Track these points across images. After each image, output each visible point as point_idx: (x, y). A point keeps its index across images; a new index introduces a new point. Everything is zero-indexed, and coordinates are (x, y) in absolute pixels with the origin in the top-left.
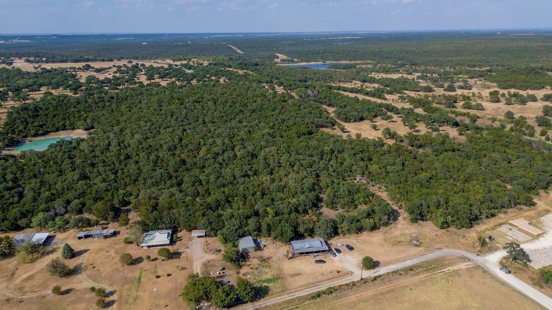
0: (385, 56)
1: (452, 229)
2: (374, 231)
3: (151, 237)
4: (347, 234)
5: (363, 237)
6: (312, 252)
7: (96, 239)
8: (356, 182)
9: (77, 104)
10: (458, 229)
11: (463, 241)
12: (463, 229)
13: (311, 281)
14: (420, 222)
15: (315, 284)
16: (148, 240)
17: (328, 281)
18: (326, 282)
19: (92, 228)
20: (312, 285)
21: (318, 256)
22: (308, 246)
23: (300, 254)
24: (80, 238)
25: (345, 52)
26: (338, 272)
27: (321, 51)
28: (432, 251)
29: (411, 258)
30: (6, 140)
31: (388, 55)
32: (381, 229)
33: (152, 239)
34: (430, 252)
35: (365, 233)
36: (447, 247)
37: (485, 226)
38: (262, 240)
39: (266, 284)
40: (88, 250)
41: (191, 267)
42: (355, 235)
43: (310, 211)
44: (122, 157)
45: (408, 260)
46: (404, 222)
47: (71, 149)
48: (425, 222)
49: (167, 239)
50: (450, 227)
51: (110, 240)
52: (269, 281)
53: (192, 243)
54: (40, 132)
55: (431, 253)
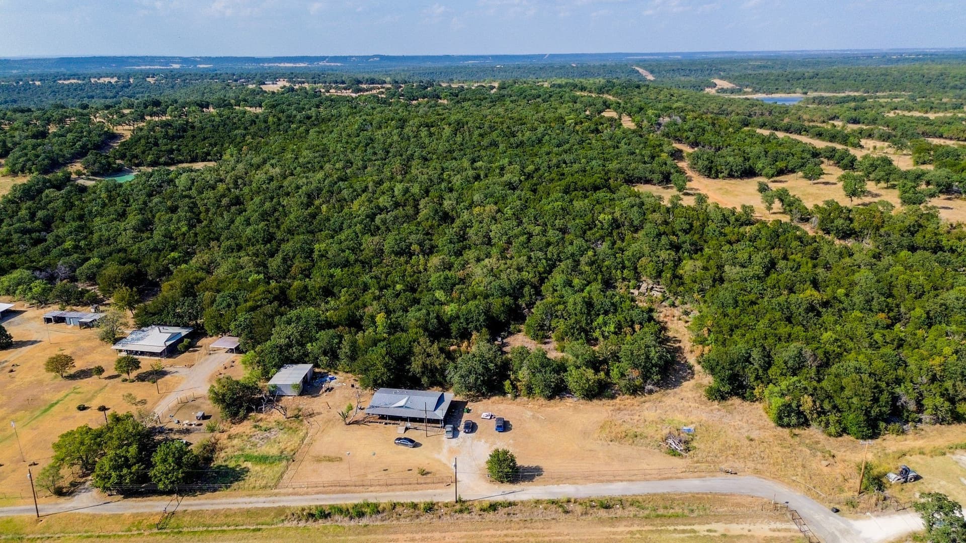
0: (951, 84)
1: (814, 432)
2: (595, 401)
3: (139, 336)
4: (524, 396)
5: (557, 409)
6: (404, 419)
7: (70, 327)
8: (636, 292)
9: (251, 125)
10: (830, 435)
11: (819, 465)
12: (845, 437)
13: (348, 478)
14: (736, 401)
15: (347, 488)
16: (132, 339)
17: (384, 488)
18: (377, 488)
19: (84, 308)
20: (339, 488)
21: (416, 428)
22: (402, 403)
23: (382, 417)
24: (48, 320)
25: (860, 75)
26: (424, 473)
27: (806, 74)
28: (703, 474)
29: (634, 478)
30: (97, 165)
31: (956, 83)
32: (617, 401)
33: (138, 340)
34: (696, 474)
35: (569, 402)
36: (757, 472)
37: (920, 443)
38: (336, 376)
39: (249, 465)
40: (40, 341)
41: (155, 403)
42: (542, 401)
43: (475, 335)
44: (225, 201)
45: (622, 481)
46: (689, 395)
47: (163, 182)
48: (747, 404)
49: (163, 344)
50: (808, 426)
51: (88, 331)
52: (263, 459)
53: (207, 360)
54: (162, 160)
55: (700, 477)
